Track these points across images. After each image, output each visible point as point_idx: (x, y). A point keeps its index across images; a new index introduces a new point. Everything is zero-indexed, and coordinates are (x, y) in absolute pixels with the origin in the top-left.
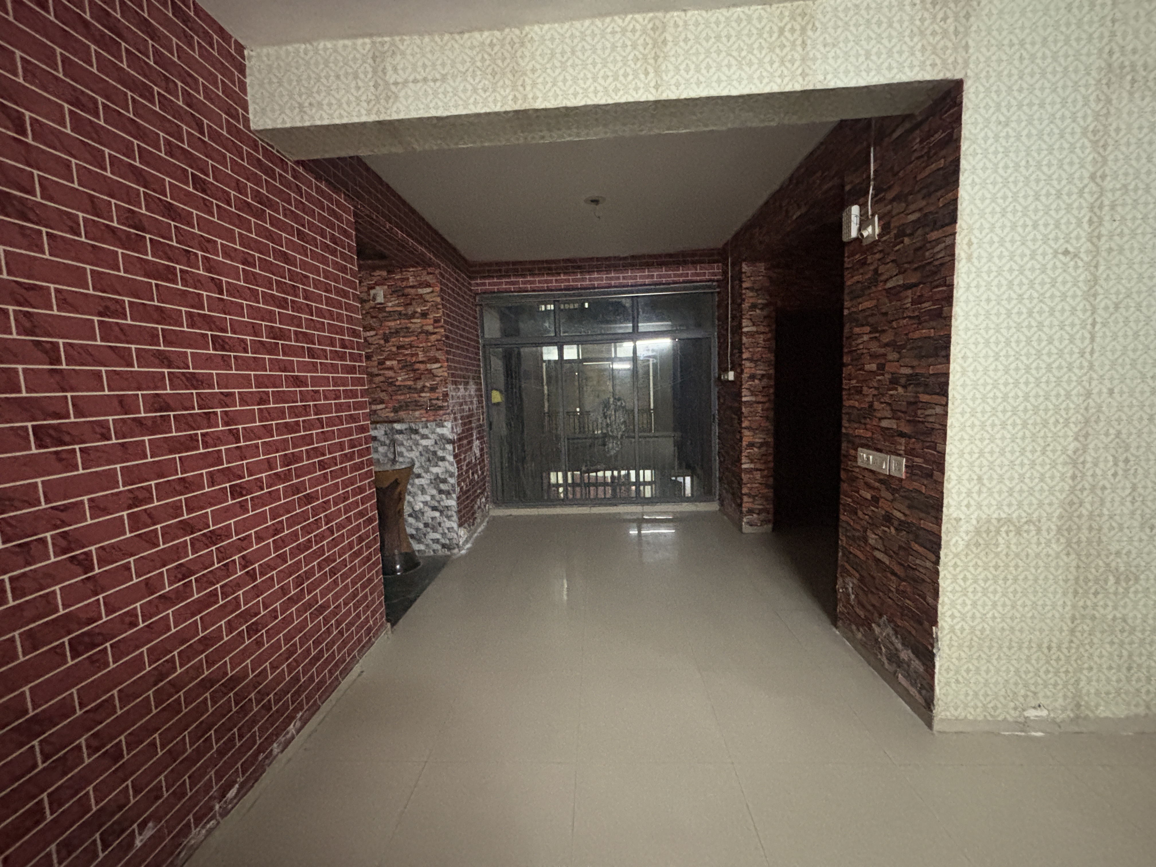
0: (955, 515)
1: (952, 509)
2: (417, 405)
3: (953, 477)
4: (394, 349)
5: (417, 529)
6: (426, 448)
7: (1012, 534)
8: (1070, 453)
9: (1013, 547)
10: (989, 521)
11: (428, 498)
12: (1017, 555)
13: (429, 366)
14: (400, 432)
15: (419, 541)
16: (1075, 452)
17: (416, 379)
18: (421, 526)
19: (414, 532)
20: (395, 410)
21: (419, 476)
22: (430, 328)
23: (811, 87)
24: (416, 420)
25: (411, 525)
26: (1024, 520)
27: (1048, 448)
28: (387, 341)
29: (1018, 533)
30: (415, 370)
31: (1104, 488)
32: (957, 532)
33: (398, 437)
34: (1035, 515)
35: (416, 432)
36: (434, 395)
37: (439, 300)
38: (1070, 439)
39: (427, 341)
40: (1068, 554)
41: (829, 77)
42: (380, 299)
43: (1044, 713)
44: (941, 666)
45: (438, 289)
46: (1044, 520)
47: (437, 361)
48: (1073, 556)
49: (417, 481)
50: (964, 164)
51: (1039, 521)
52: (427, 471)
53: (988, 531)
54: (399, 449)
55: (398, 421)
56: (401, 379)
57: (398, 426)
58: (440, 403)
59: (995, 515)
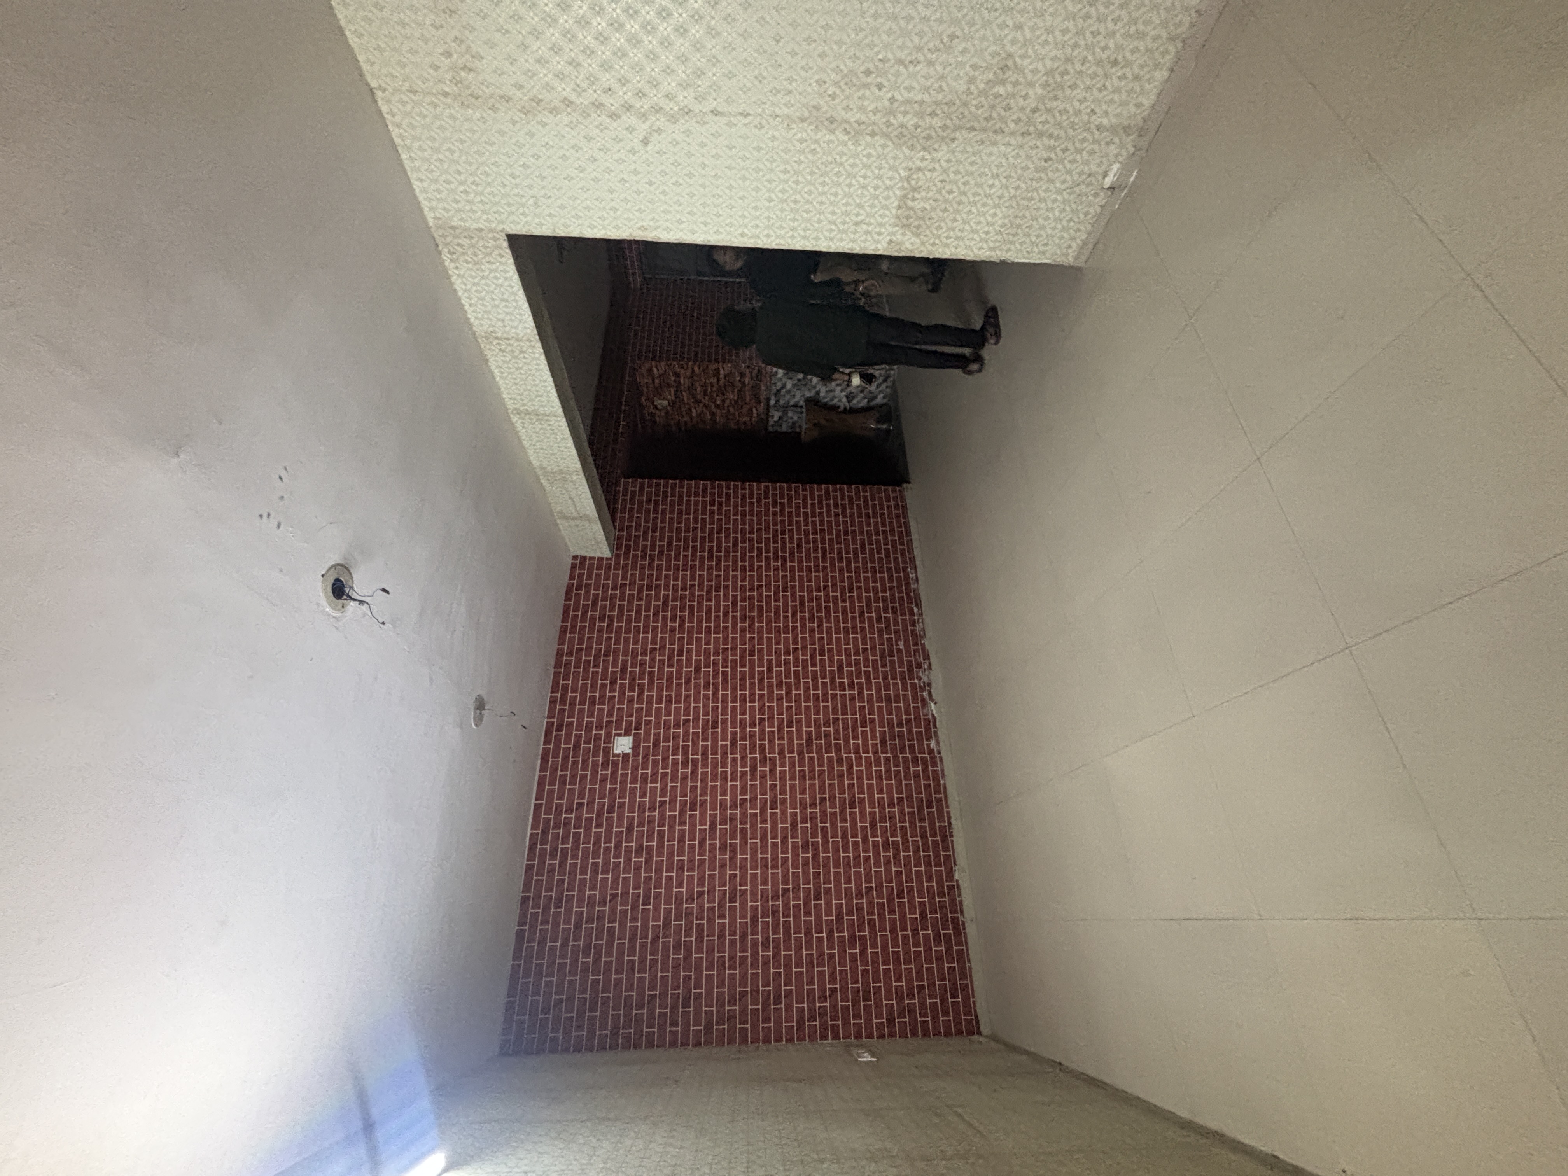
0: (885, 245)
1: (879, 246)
2: (756, 388)
3: (850, 245)
4: (707, 398)
5: (865, 398)
6: (794, 385)
7: (917, 195)
8: (846, 138)
9: (931, 194)
10: (898, 217)
11: (839, 388)
12: (939, 191)
13: (722, 376)
14: (777, 401)
15: (876, 397)
16: (848, 133)
17: (733, 385)
18: (862, 395)
19: (866, 400)
20: (759, 402)
21: (818, 393)
22: (688, 373)
23: (537, 337)
24: (768, 389)
25: (859, 402)
26: (906, 184)
27: (838, 160)
28: (700, 402)
29: (915, 190)
30: (725, 386)
31: (892, 100)
32: (900, 244)
33: (782, 402)
34: (903, 173)
35: (779, 391)
36: (748, 374)
37: (663, 364)
38: (832, 137)
39: (699, 376)
40: (953, 140)
41: (527, 326)
42: (665, 403)
43: (1116, 167)
44: (1024, 258)
45: (654, 363)
46: (911, 164)
47: (718, 370)
48: (958, 134)
49: (822, 394)
50: (575, 234)
51: (910, 169)
52: (815, 387)
53: (908, 217)
54: (792, 403)
55: (768, 400)
56: (732, 396)
57: (772, 402)
58: (755, 372)
59: (894, 211)
